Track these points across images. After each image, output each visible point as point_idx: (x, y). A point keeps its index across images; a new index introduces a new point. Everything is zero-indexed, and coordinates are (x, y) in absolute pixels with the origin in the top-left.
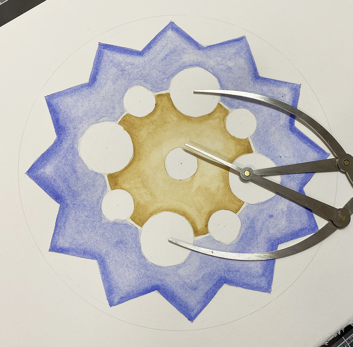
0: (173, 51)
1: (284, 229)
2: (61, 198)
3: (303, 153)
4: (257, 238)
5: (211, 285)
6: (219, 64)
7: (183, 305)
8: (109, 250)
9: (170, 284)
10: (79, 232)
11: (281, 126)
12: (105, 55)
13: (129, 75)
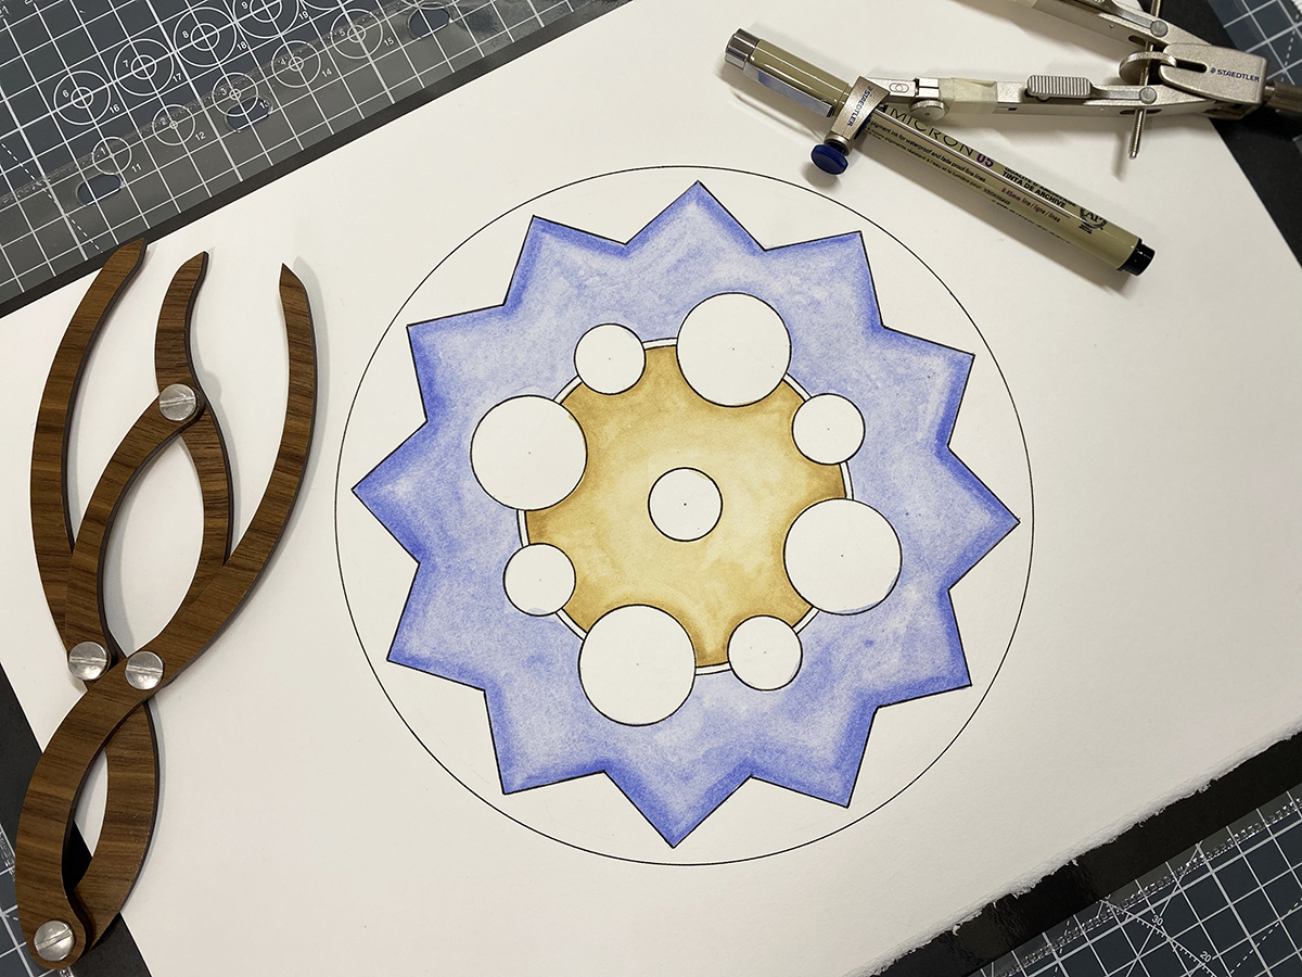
0: (695, 254)
1: (894, 675)
2: (424, 550)
3: (959, 510)
4: (833, 687)
5: (721, 775)
6: (792, 292)
7: (658, 808)
9: (634, 760)
10: (453, 627)
11: (917, 443)
12: (544, 247)
13: (594, 298)
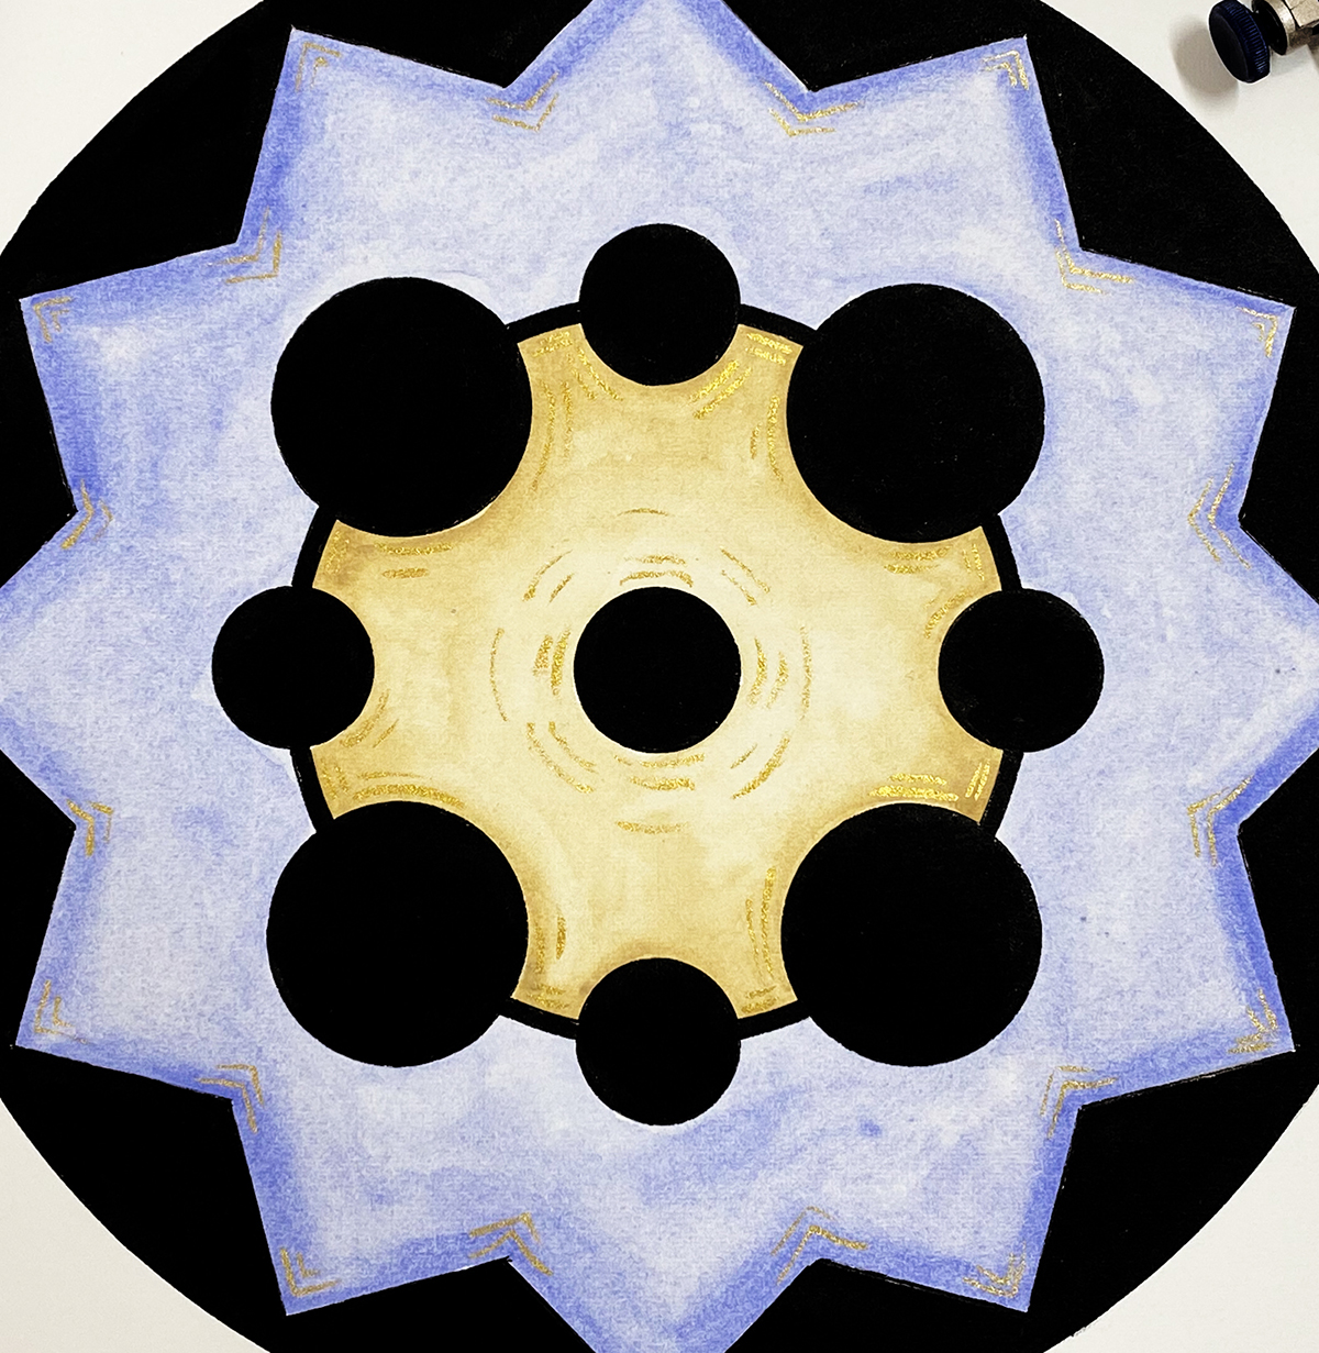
0: (939, 182)
1: (886, 1215)
3: (1190, 966)
4: (756, 1176)
5: (449, 1227)
6: (1093, 360)
7: (296, 1226)
8: (148, 820)
9: (298, 1112)
10: (76, 672)
11: (1183, 790)
12: (646, 8)
13: (691, 164)
